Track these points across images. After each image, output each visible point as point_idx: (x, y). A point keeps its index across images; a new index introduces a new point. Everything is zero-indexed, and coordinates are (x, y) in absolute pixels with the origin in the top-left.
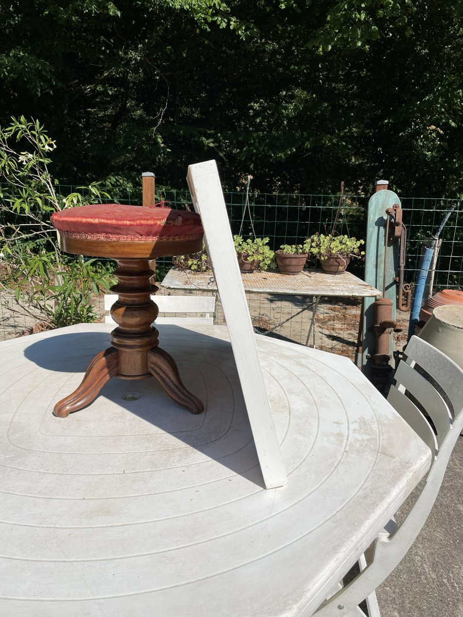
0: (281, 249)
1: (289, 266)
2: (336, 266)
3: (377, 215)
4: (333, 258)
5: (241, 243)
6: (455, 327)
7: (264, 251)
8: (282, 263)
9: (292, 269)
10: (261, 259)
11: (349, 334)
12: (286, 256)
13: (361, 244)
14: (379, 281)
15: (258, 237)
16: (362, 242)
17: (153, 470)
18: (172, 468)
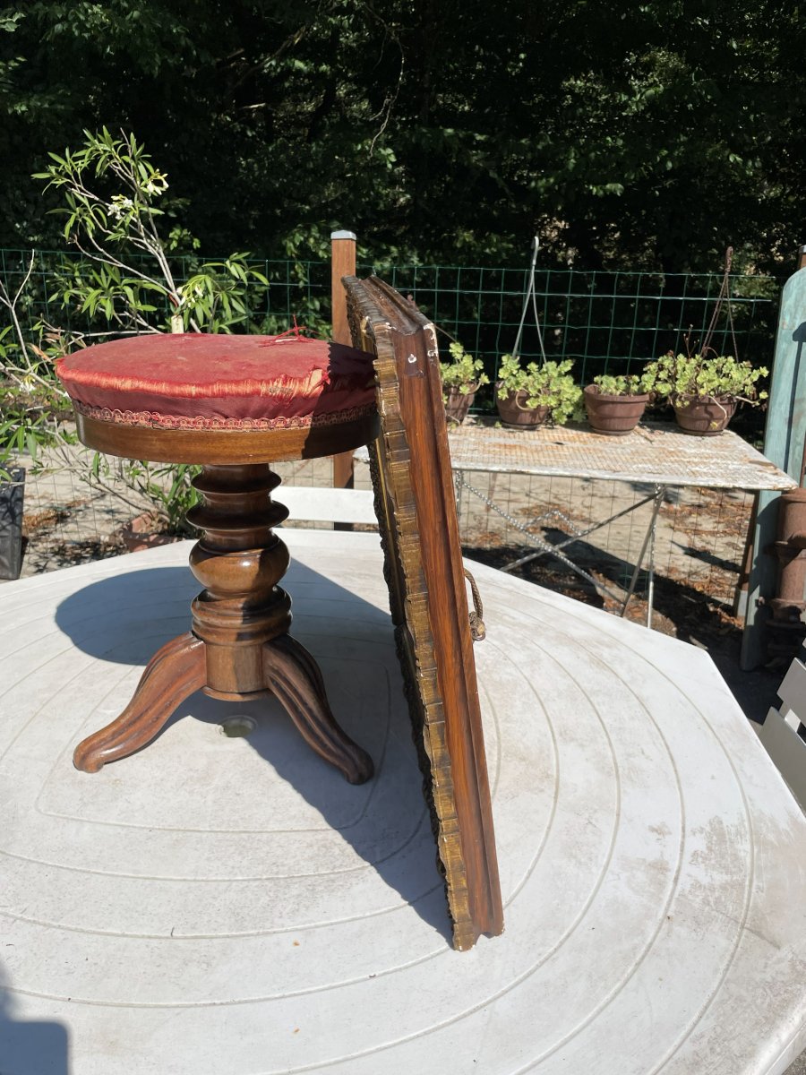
0: (597, 383)
1: (611, 417)
2: (704, 419)
3: (798, 317)
4: (701, 404)
5: (515, 372)
7: (562, 388)
8: (595, 411)
9: (615, 424)
10: (553, 403)
11: (729, 544)
12: (605, 399)
13: (761, 376)
14: (794, 453)
15: (549, 359)
16: (764, 371)
17: (234, 933)
18: (274, 932)
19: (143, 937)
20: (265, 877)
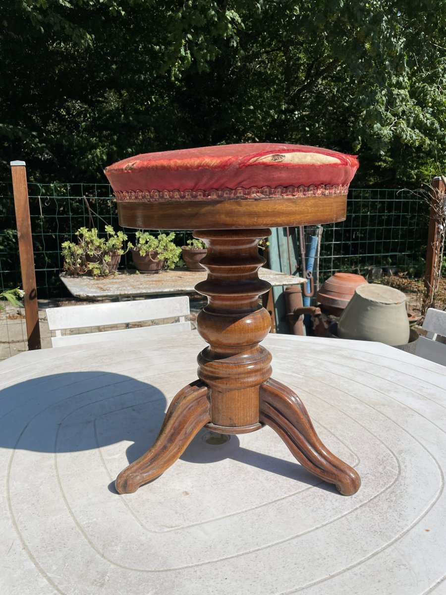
0: (188, 244)
6: (383, 303)
7: (172, 248)
8: (191, 259)
14: (284, 270)
17: (389, 542)
18: (408, 531)
19: (344, 571)
20: (358, 506)
